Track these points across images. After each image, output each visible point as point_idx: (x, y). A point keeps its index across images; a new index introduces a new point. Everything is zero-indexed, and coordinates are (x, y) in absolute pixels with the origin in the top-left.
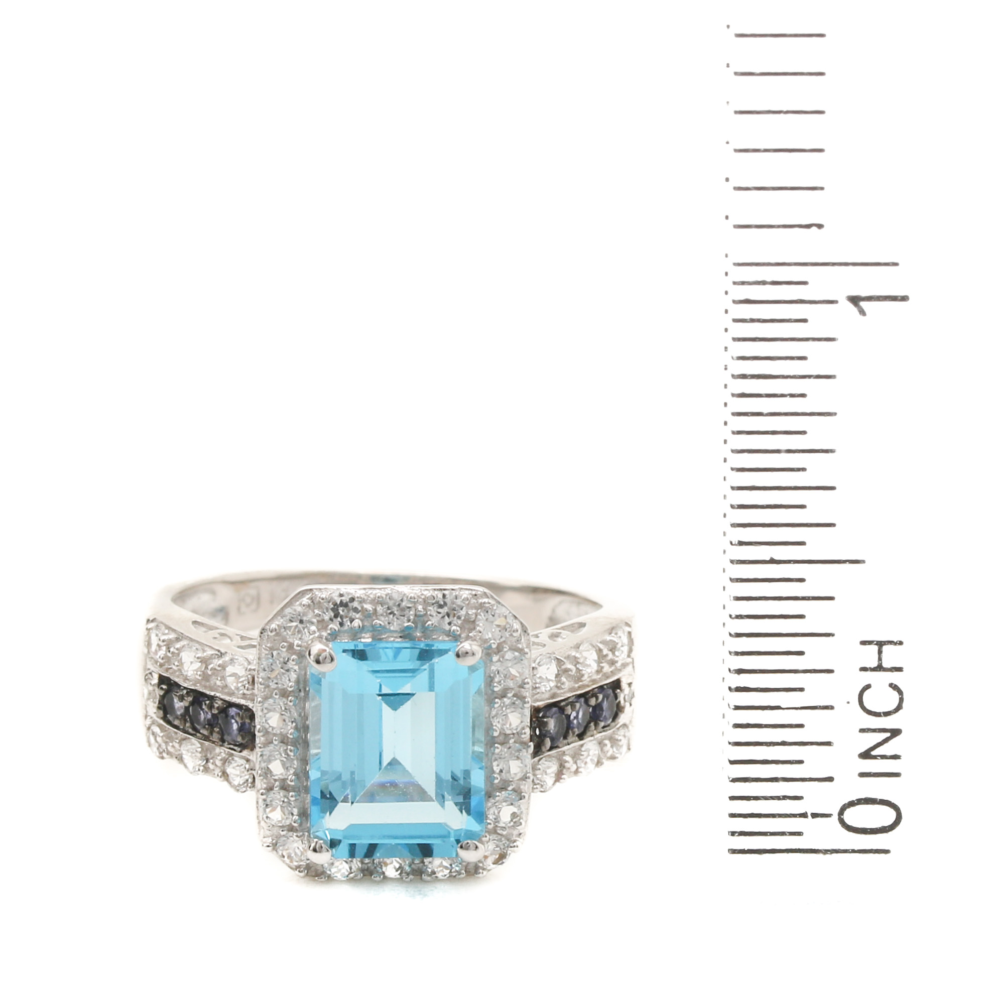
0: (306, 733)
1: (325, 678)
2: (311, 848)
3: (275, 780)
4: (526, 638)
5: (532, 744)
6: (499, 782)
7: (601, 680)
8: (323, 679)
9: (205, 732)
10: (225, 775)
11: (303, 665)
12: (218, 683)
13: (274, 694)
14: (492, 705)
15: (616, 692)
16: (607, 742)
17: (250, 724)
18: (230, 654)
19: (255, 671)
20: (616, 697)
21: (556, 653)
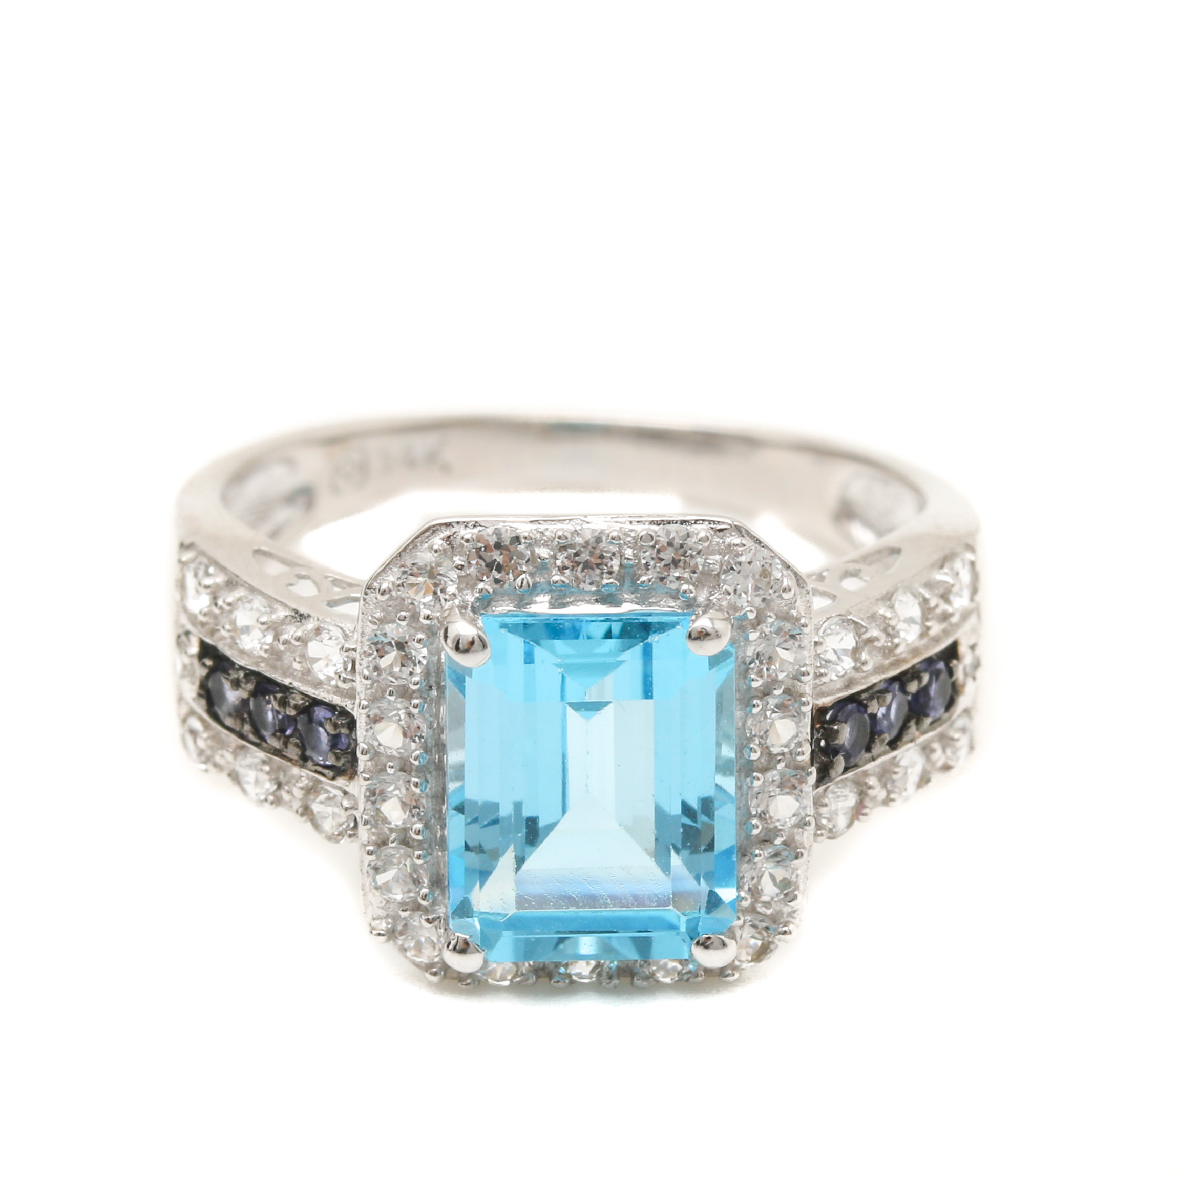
0: (441, 754)
1: (470, 676)
2: (451, 947)
3: (391, 830)
4: (804, 598)
5: (814, 770)
6: (761, 832)
7: (927, 647)
8: (467, 678)
9: (275, 743)
10: (306, 811)
11: (434, 646)
12: (296, 666)
13: (388, 693)
14: (748, 709)
15: (951, 665)
16: (936, 745)
17: (348, 736)
18: (316, 619)
19: (356, 651)
20: (951, 672)
21: (853, 612)
